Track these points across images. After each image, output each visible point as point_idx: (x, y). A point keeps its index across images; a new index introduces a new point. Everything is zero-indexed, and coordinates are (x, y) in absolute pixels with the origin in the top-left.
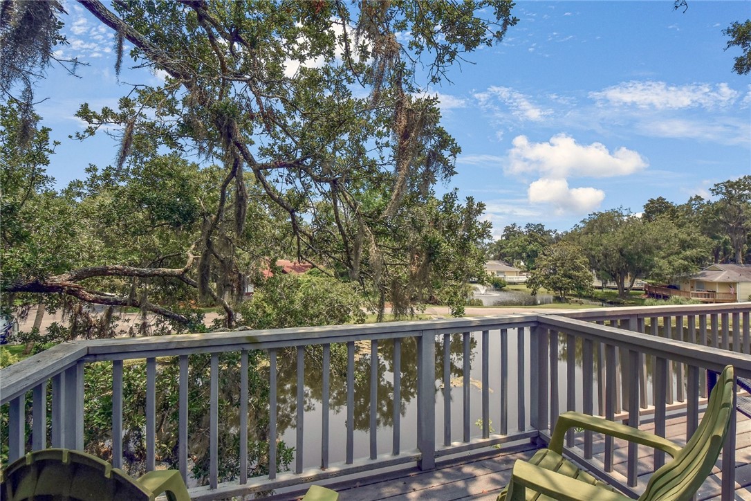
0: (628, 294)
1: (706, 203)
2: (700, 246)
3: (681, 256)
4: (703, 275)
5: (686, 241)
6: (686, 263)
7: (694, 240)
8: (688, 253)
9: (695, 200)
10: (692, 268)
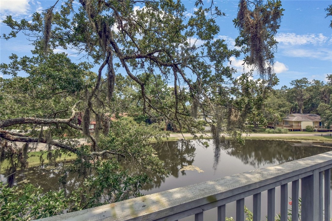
0: (258, 126)
1: (288, 89)
2: (287, 107)
3: (279, 110)
4: (288, 118)
5: (281, 104)
6: (282, 113)
7: (284, 104)
8: (282, 109)
9: (284, 87)
10: (284, 115)
